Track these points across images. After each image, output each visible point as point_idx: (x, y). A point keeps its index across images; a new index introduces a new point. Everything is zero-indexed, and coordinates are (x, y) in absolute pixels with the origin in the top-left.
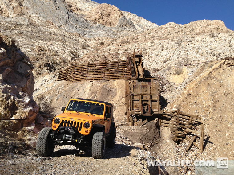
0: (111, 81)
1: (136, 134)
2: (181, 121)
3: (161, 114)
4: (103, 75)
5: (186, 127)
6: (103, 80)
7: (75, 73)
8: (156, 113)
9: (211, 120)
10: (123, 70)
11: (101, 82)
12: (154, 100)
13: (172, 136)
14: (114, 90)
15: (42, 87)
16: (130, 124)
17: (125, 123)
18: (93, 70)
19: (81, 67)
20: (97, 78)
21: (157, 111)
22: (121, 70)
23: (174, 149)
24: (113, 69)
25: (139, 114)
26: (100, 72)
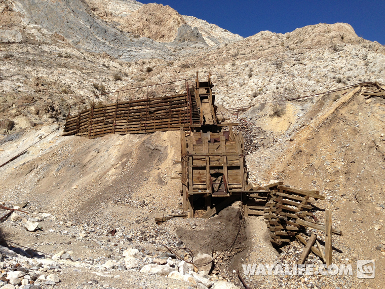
0: (157, 132)
1: (199, 233)
2: (287, 204)
3: (247, 193)
4: (145, 122)
5: (297, 217)
6: (144, 131)
7: (94, 120)
8: (239, 190)
9: (344, 200)
10: (179, 111)
11: (140, 135)
12: (234, 165)
13: (269, 234)
14: (162, 149)
15: (33, 148)
16: (189, 214)
17: (180, 212)
18: (125, 116)
19: (105, 108)
20: (132, 129)
21: (241, 186)
22: (177, 111)
23: (273, 261)
24: (161, 110)
25: (206, 194)
26: (138, 117)
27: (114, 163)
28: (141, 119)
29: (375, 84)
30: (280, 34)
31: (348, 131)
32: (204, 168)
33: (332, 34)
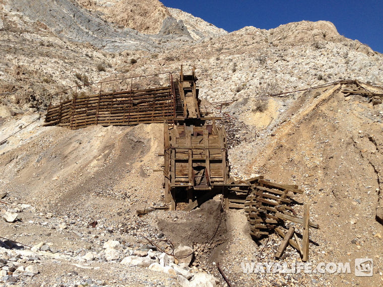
0: (141, 124)
1: (181, 226)
2: (267, 198)
3: (229, 187)
4: (128, 114)
5: (276, 211)
6: (127, 123)
7: (77, 110)
8: (220, 183)
9: (321, 195)
10: (162, 104)
11: (123, 127)
12: (216, 159)
13: (249, 227)
14: (145, 142)
15: (13, 138)
16: (170, 206)
17: (162, 204)
18: (108, 107)
19: (88, 99)
20: (116, 121)
21: (222, 179)
22: (160, 104)
23: (252, 254)
24: (145, 102)
25: (188, 187)
26: (121, 109)
27: (96, 154)
28: (124, 110)
29: (355, 82)
30: (264, 31)
31: (327, 128)
32: (186, 161)
33: (315, 31)
